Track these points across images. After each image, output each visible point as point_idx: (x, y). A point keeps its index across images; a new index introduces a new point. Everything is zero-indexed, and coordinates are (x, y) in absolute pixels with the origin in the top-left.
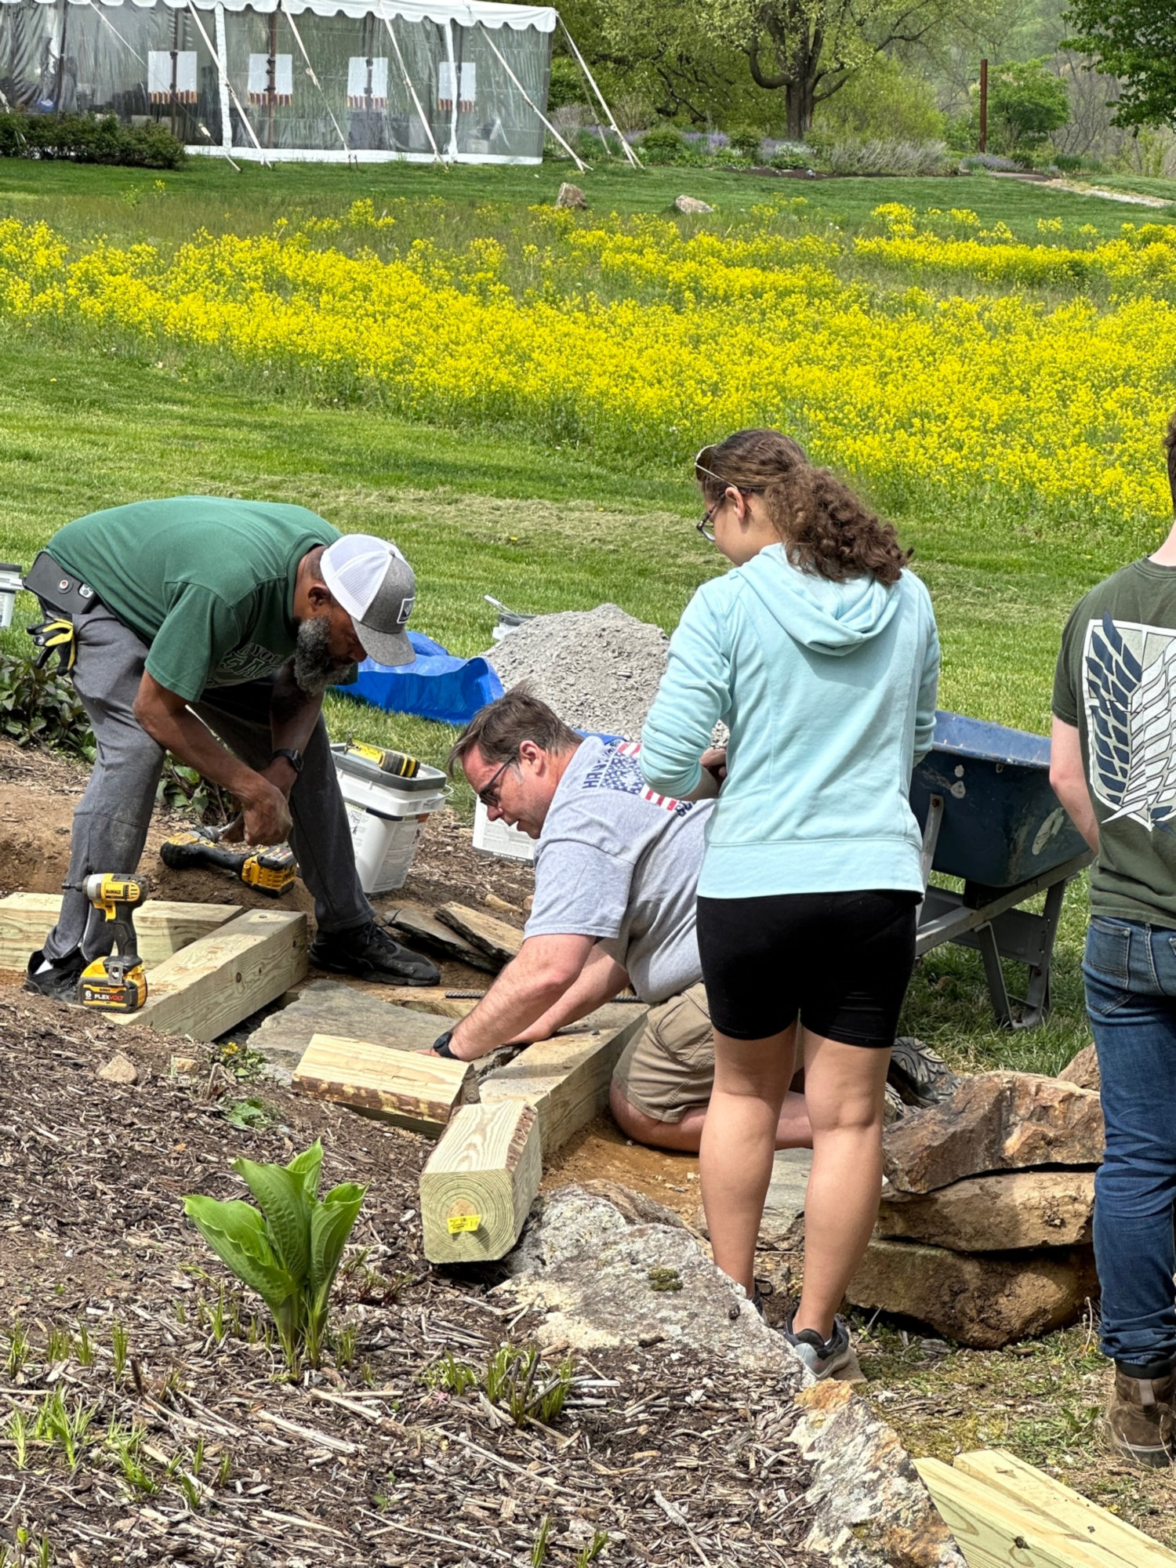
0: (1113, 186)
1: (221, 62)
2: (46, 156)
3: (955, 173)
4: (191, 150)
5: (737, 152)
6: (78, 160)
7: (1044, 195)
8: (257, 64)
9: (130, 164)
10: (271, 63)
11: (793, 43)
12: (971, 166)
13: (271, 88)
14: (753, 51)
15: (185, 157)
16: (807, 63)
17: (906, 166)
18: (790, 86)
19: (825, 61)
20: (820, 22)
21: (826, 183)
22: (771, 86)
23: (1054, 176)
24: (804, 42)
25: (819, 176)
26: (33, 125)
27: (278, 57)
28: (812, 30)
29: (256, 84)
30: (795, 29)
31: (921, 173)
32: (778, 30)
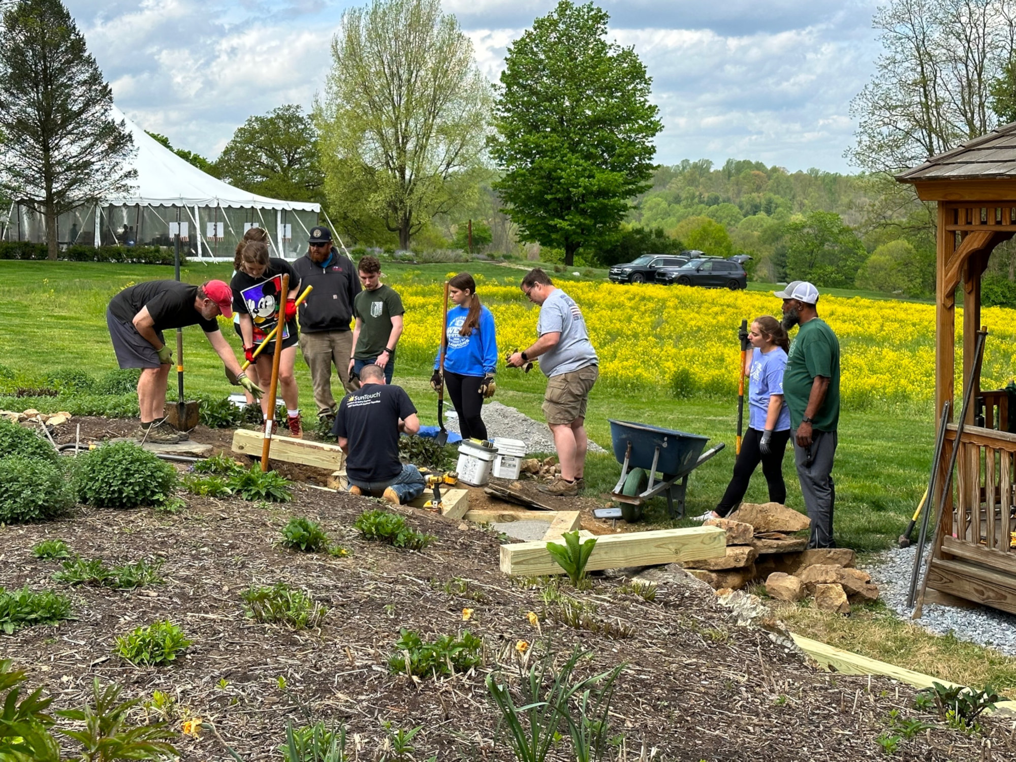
0: (524, 265)
1: (198, 225)
2: (133, 262)
3: (467, 261)
4: (188, 258)
5: (386, 255)
6: (146, 263)
7: (500, 268)
8: (210, 226)
9: (166, 264)
10: (215, 226)
11: (401, 214)
12: (473, 258)
13: (215, 235)
14: (386, 217)
15: (186, 261)
16: (407, 221)
17: (450, 259)
18: (400, 230)
19: (413, 221)
20: (411, 206)
21: (421, 266)
22: (393, 230)
23: (502, 262)
24: (405, 214)
25: (418, 263)
26: (128, 251)
27: (218, 224)
28: (408, 209)
29: (210, 234)
30: (402, 209)
31: (455, 261)
32: (395, 210)
